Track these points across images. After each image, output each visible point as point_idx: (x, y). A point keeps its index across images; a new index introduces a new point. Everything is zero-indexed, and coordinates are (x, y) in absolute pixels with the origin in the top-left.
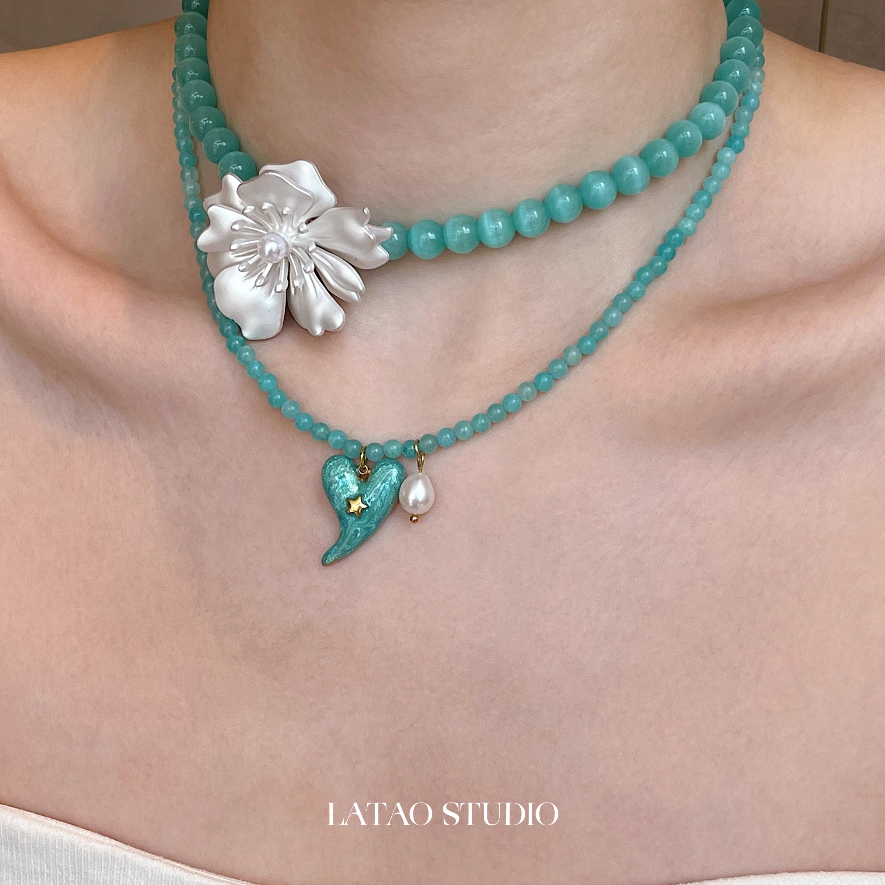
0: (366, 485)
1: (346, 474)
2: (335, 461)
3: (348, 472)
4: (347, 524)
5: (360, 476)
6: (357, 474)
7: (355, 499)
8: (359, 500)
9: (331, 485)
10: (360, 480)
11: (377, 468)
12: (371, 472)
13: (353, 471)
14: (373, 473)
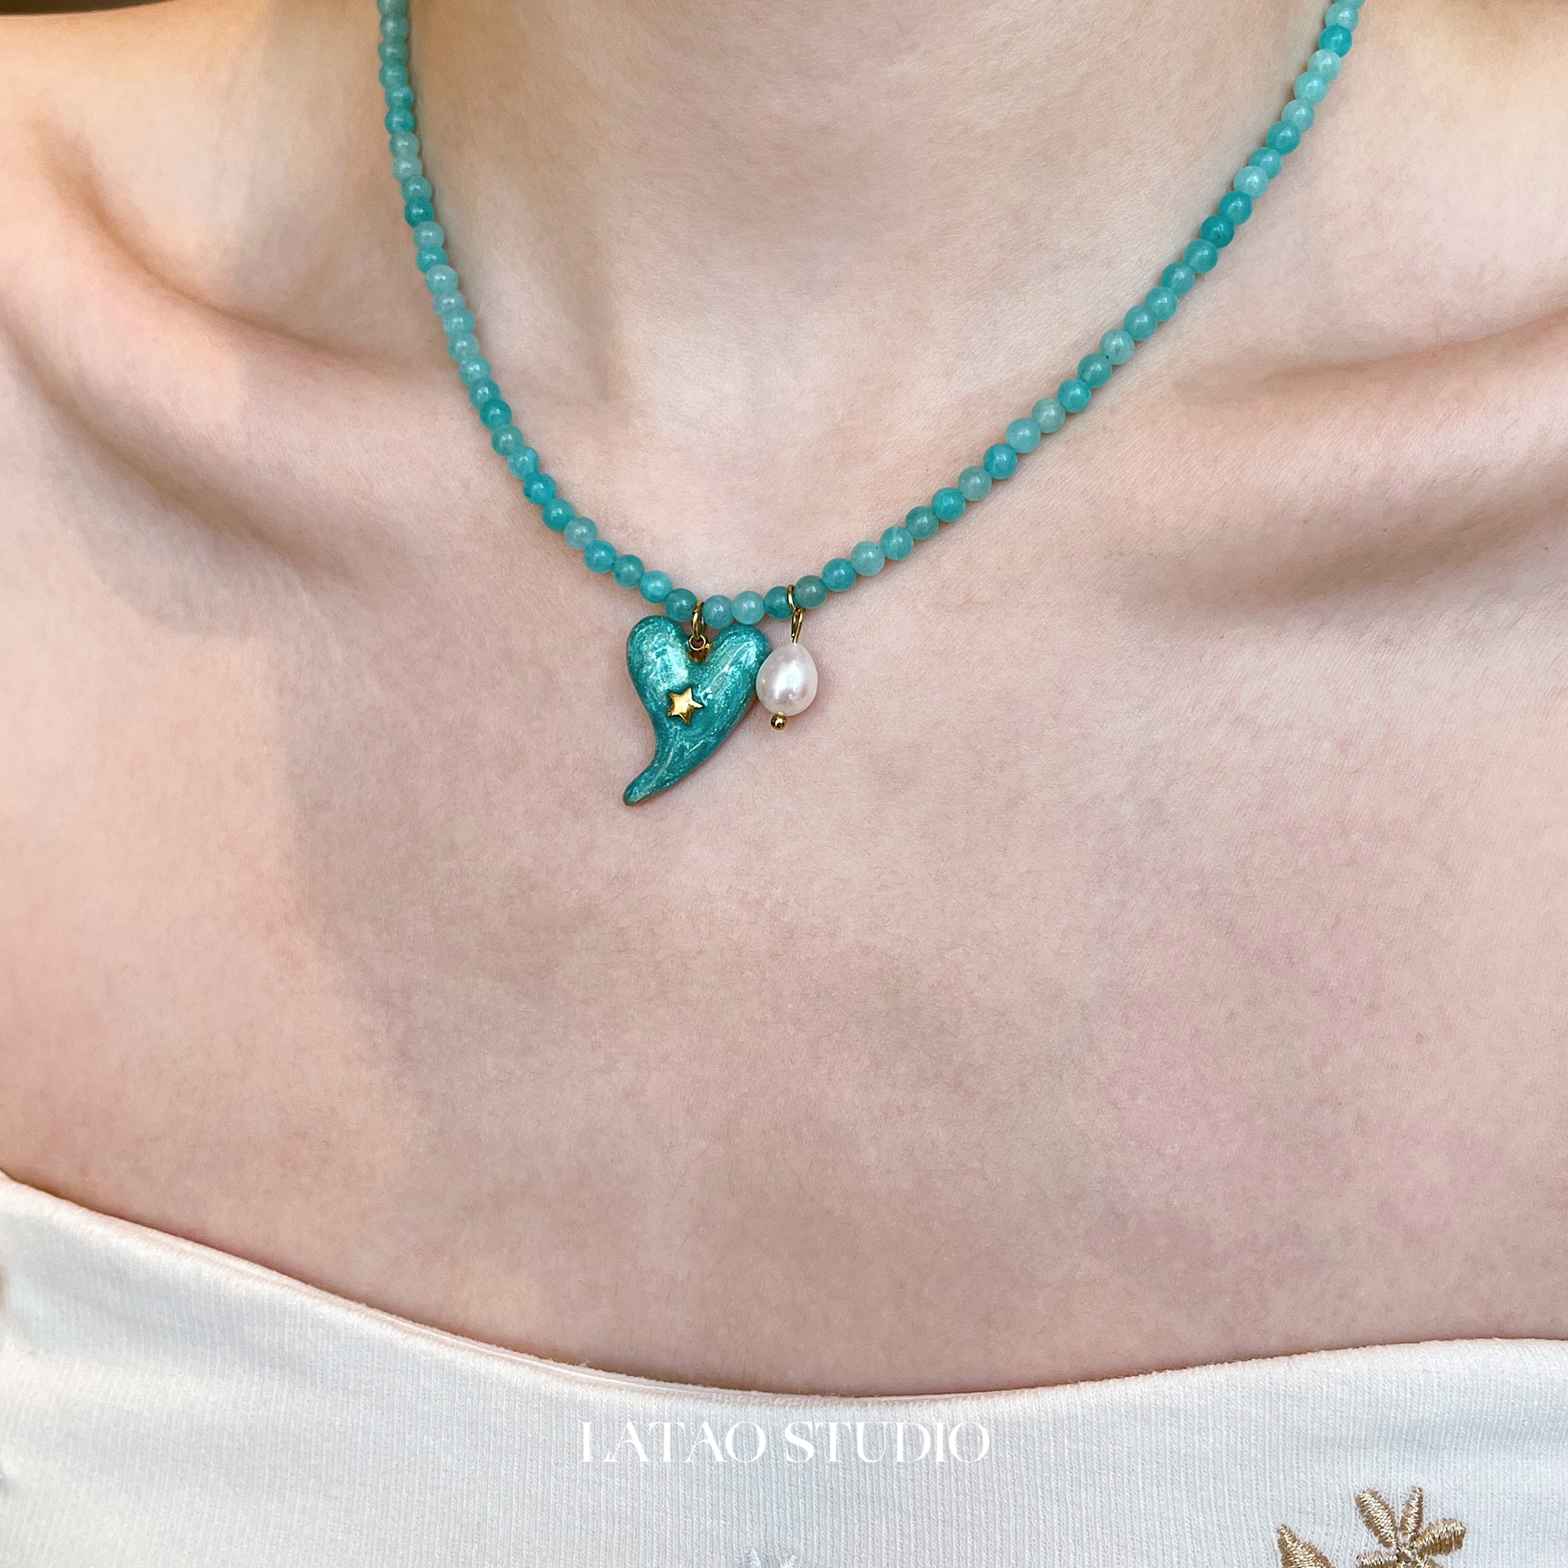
0: (702, 669)
1: (668, 647)
2: (651, 627)
3: (672, 646)
4: (667, 735)
5: (692, 654)
6: (687, 650)
7: (681, 692)
8: (688, 695)
9: (642, 666)
10: (691, 661)
11: (721, 641)
12: (711, 647)
13: (680, 645)
14: (714, 649)
